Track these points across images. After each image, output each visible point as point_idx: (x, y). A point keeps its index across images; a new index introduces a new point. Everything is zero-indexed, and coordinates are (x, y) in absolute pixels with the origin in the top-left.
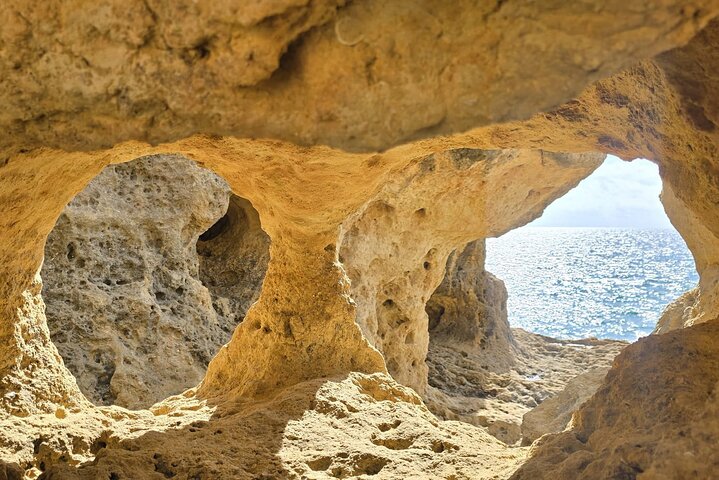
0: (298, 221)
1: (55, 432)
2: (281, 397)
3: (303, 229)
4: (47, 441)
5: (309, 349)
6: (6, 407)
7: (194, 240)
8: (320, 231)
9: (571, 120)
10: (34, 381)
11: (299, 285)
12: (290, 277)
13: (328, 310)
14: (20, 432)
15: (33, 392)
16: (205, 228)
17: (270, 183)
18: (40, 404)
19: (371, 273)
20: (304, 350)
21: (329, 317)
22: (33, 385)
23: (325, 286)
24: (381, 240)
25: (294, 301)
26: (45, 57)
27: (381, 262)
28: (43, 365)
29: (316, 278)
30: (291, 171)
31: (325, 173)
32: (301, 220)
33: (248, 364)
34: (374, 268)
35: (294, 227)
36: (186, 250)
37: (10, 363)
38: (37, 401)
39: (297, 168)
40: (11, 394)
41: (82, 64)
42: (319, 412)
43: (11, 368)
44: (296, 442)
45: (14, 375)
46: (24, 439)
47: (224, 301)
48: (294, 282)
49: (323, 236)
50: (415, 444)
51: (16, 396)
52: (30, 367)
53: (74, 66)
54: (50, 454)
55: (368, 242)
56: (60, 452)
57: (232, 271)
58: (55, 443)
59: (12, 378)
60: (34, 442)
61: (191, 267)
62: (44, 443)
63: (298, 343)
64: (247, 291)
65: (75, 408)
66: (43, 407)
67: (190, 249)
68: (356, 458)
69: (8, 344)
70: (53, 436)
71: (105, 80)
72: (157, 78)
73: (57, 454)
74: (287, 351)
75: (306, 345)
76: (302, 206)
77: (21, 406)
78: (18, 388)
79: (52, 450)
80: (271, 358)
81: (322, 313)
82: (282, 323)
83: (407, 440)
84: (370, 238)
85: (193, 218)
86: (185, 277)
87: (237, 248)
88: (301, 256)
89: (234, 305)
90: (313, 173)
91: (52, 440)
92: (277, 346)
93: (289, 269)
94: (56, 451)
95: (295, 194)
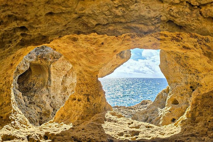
0: (90, 67)
1: (33, 133)
2: (93, 119)
3: (91, 70)
4: (31, 136)
5: (94, 105)
6: (13, 126)
7: (17, 77)
8: (96, 71)
9: (177, 42)
10: (18, 118)
11: (90, 86)
12: (87, 84)
13: (100, 93)
14: (21, 134)
15: (19, 122)
16: (21, 73)
17: (85, 56)
18: (21, 125)
19: (69, 88)
20: (93, 105)
21: (100, 96)
22: (18, 119)
23: (98, 86)
24: (73, 78)
25: (89, 91)
26: (135, 4)
27: (73, 84)
28: (18, 113)
29: (95, 84)
30: (92, 52)
31: (103, 53)
32: (91, 67)
33: (73, 111)
34: (71, 86)
35: (88, 69)
36: (15, 80)
37: (10, 112)
38: (20, 124)
39: (95, 52)
40: (13, 122)
41: (148, 7)
42: (108, 121)
43: (11, 114)
44: (108, 130)
45: (12, 116)
46: (23, 136)
47: (26, 97)
48: (88, 86)
49: (96, 72)
50: (141, 127)
51: (15, 123)
52: (15, 113)
53: (145, 8)
54: (34, 140)
55: (70, 79)
56: (37, 139)
57: (26, 88)
58: (34, 137)
59: (12, 117)
60: (27, 137)
61: (16, 86)
62: (30, 137)
63: (91, 104)
64: (32, 94)
65: (29, 127)
66: (22, 126)
67: (16, 80)
68: (130, 132)
69: (10, 106)
70: (32, 135)
71: (154, 13)
72: (177, 14)
73: (36, 140)
74: (88, 106)
75: (94, 104)
76: (93, 63)
77: (17, 126)
78: (14, 120)
79: (34, 139)
80: (83, 108)
81: (98, 94)
82: (86, 98)
83: (138, 126)
84: (70, 77)
85: (18, 70)
86: (14, 89)
87: (28, 80)
88: (90, 78)
89: (29, 99)
90: (99, 53)
91: (33, 136)
92: (85, 104)
93: (86, 82)
94: (35, 139)
95: (92, 60)
